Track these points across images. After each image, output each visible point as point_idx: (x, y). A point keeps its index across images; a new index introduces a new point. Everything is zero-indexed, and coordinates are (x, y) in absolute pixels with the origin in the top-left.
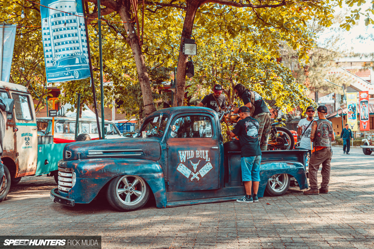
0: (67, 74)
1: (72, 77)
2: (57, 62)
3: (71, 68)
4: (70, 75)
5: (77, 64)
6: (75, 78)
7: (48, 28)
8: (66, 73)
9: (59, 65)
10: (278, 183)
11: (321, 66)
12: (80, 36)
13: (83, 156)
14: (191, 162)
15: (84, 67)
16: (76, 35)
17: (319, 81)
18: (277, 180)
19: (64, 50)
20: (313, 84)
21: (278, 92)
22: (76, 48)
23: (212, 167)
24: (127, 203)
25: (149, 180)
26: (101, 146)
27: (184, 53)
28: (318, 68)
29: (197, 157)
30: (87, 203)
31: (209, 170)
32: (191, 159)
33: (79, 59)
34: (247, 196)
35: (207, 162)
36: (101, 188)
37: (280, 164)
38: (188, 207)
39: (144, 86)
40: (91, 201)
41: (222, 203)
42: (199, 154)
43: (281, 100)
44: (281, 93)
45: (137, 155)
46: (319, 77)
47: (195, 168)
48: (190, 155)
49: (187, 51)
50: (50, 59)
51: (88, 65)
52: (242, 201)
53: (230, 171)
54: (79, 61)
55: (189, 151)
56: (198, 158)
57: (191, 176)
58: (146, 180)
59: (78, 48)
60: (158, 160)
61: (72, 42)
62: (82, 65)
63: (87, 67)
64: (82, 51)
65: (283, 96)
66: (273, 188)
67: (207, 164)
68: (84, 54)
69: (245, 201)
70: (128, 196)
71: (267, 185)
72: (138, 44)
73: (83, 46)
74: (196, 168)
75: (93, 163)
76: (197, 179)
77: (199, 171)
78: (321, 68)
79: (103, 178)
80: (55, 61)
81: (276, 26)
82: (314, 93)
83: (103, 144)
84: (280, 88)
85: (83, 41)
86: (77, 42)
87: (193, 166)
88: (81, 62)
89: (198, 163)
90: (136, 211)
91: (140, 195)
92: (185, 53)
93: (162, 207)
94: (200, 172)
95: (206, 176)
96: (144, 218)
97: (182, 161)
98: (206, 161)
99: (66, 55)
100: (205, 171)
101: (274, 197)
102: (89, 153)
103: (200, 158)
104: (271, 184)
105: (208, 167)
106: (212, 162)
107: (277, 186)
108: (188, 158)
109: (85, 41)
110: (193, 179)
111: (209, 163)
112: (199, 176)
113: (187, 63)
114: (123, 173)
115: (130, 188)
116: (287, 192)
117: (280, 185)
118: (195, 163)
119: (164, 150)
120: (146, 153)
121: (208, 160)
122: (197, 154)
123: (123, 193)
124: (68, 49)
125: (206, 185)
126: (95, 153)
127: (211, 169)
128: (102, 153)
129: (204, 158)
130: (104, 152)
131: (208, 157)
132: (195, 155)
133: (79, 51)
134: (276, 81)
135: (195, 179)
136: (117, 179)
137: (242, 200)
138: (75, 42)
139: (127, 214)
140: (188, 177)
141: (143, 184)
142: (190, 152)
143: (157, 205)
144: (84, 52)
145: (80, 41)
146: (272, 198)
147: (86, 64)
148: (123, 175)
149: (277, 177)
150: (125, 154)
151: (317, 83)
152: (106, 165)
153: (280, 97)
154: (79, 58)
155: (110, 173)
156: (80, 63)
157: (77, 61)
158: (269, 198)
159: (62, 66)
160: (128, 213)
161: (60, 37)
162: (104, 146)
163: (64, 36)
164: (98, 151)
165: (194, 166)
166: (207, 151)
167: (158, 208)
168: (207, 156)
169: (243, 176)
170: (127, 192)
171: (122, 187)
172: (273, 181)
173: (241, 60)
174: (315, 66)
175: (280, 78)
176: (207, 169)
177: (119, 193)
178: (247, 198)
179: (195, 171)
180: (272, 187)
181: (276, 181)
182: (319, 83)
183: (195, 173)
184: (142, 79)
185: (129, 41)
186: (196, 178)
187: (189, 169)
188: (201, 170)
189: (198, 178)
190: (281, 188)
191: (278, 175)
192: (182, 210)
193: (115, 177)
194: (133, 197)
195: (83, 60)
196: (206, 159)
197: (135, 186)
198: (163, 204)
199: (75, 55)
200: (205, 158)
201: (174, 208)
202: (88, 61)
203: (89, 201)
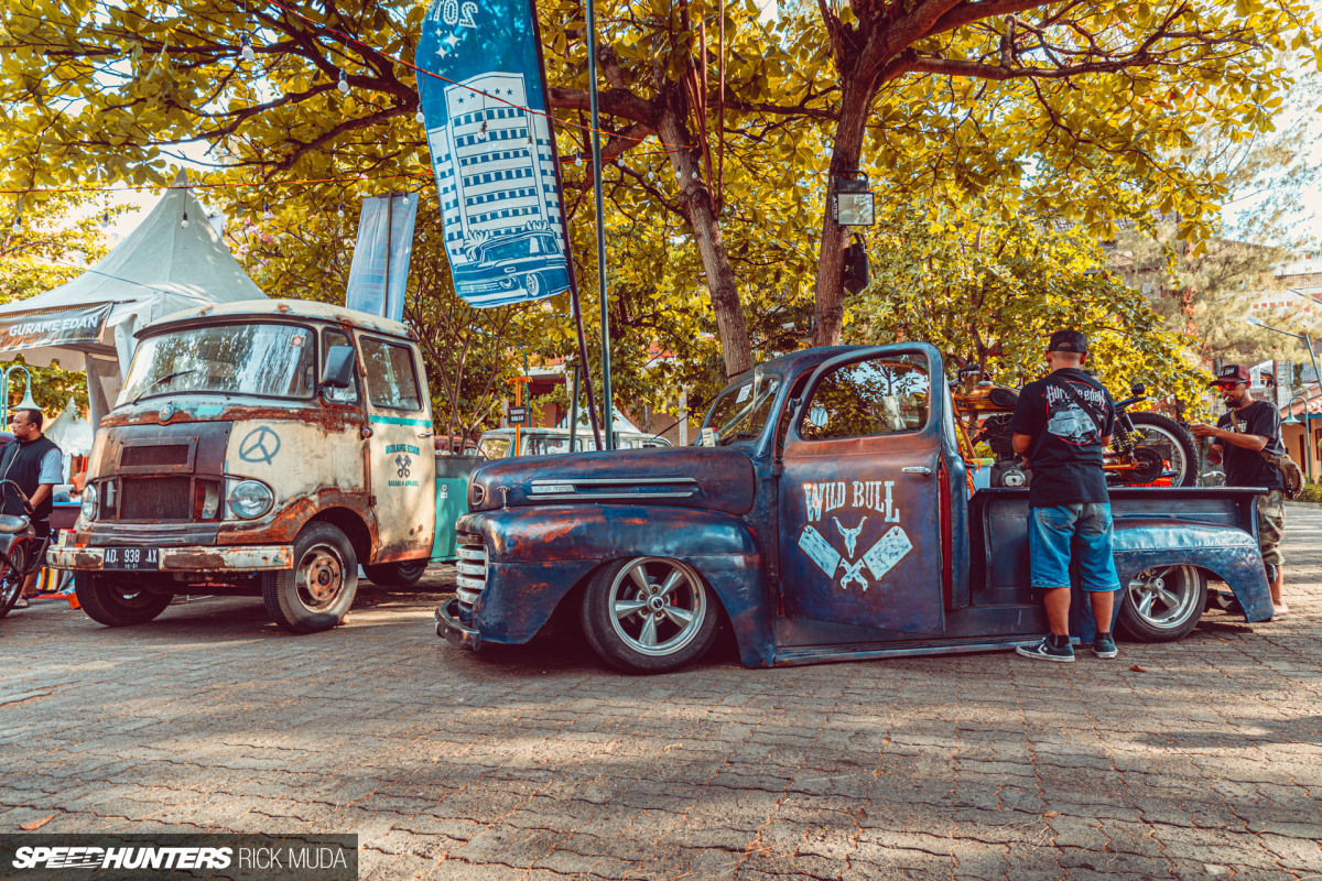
0: (509, 285)
1: (522, 291)
2: (478, 252)
3: (519, 267)
4: (515, 287)
5: (535, 255)
6: (530, 295)
7: (448, 157)
8: (506, 281)
9: (486, 260)
10: (1162, 597)
11: (1232, 287)
12: (538, 175)
13: (518, 496)
14: (838, 523)
15: (552, 262)
16: (529, 173)
17: (1227, 326)
18: (1160, 587)
19: (494, 216)
20: (1209, 338)
21: (1108, 359)
22: (530, 211)
23: (911, 547)
24: (645, 646)
25: (715, 576)
26: (572, 469)
27: (836, 221)
28: (1223, 294)
29: (855, 504)
30: (519, 642)
31: (901, 556)
32: (835, 512)
33: (539, 241)
34: (1051, 639)
35: (892, 525)
36: (562, 595)
37: (1167, 534)
38: (847, 668)
39: (726, 321)
40: (531, 636)
41: (965, 660)
42: (864, 494)
43: (1117, 378)
44: (1116, 362)
45: (680, 495)
46: (1226, 318)
47: (851, 545)
48: (836, 497)
49: (844, 214)
50: (458, 244)
51: (561, 256)
52: (1034, 655)
53: (988, 552)
54: (540, 246)
55: (833, 485)
56: (859, 508)
57: (841, 572)
58: (706, 575)
59: (535, 210)
60: (746, 513)
61: (518, 194)
62: (549, 257)
63: (559, 261)
64: (545, 218)
65: (1124, 368)
66: (1144, 612)
67: (891, 532)
68: (552, 226)
69: (1043, 654)
70: (650, 623)
71: (1124, 601)
72: (709, 207)
73: (549, 204)
74: (854, 543)
75: (541, 517)
76: (860, 585)
77: (865, 557)
78: (1230, 294)
79: (567, 564)
80: (473, 249)
81: (1111, 146)
82: (1210, 363)
83: (577, 461)
84: (1114, 347)
85: (546, 188)
86: (532, 193)
87: (843, 538)
88: (545, 248)
89: (860, 528)
90: (673, 676)
91: (686, 623)
92: (841, 222)
93: (759, 665)
94: (868, 562)
95: (891, 576)
96: (690, 701)
97: (811, 519)
98: (887, 520)
99: (503, 232)
100: (884, 557)
101: (1150, 646)
102: (535, 489)
103: (863, 510)
104: (1138, 600)
105: (895, 543)
106: (908, 525)
107: (1159, 608)
108: (828, 509)
109: (551, 189)
110: (848, 584)
111: (896, 528)
112: (866, 572)
113: (847, 250)
114: (631, 550)
115: (656, 596)
116: (1199, 630)
117: (1167, 603)
118: (850, 525)
119: (764, 481)
120: (707, 491)
121: (893, 516)
122: (856, 494)
123: (635, 614)
124: (505, 214)
125: (895, 611)
126: (552, 489)
127: (907, 551)
128: (572, 489)
129: (877, 508)
130: (579, 487)
131: (894, 506)
132: (850, 498)
133: (537, 217)
134: (1102, 328)
135: (854, 585)
136: (611, 570)
137: (1035, 649)
138: (527, 193)
139: (643, 681)
140: (831, 573)
141: (697, 587)
142: (836, 487)
143: (743, 657)
144: (551, 220)
145: (540, 190)
146: (1142, 646)
147: (558, 252)
148: (630, 558)
149: (1157, 575)
150: (641, 492)
151: (1220, 334)
152: (577, 523)
153: (1116, 370)
154: (538, 238)
155: (591, 549)
156: (541, 253)
157: (534, 247)
158: (1132, 646)
159: (493, 263)
160: (647, 678)
161: (482, 180)
162: (580, 468)
163: (493, 178)
164: (560, 481)
165: (847, 537)
166: (889, 484)
167: (746, 667)
168: (889, 501)
169: (1033, 569)
170: (646, 610)
171: (631, 597)
172: (1143, 589)
173: (1005, 273)
174: (1213, 287)
175: (1114, 319)
176: (890, 550)
177: (618, 613)
178: (1053, 644)
179: (851, 556)
180: (1140, 610)
181: (1155, 591)
182: (1226, 335)
183: (852, 562)
184: (720, 302)
185: (686, 202)
186: (858, 580)
187: (832, 545)
188: (870, 553)
189: (864, 582)
190: (1175, 615)
191: (1160, 570)
192: (824, 678)
193: (606, 564)
194: (667, 630)
195: (550, 241)
196: (884, 514)
197: (671, 593)
198: (763, 656)
199: (527, 230)
200: (882, 510)
201: (798, 669)
202: (561, 244)
203: (526, 636)
